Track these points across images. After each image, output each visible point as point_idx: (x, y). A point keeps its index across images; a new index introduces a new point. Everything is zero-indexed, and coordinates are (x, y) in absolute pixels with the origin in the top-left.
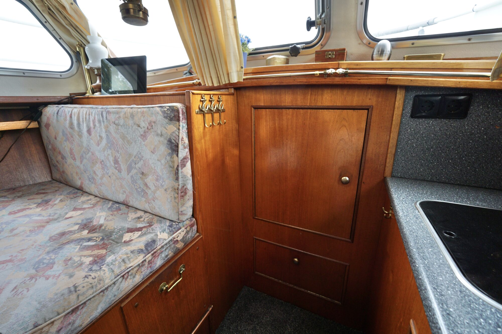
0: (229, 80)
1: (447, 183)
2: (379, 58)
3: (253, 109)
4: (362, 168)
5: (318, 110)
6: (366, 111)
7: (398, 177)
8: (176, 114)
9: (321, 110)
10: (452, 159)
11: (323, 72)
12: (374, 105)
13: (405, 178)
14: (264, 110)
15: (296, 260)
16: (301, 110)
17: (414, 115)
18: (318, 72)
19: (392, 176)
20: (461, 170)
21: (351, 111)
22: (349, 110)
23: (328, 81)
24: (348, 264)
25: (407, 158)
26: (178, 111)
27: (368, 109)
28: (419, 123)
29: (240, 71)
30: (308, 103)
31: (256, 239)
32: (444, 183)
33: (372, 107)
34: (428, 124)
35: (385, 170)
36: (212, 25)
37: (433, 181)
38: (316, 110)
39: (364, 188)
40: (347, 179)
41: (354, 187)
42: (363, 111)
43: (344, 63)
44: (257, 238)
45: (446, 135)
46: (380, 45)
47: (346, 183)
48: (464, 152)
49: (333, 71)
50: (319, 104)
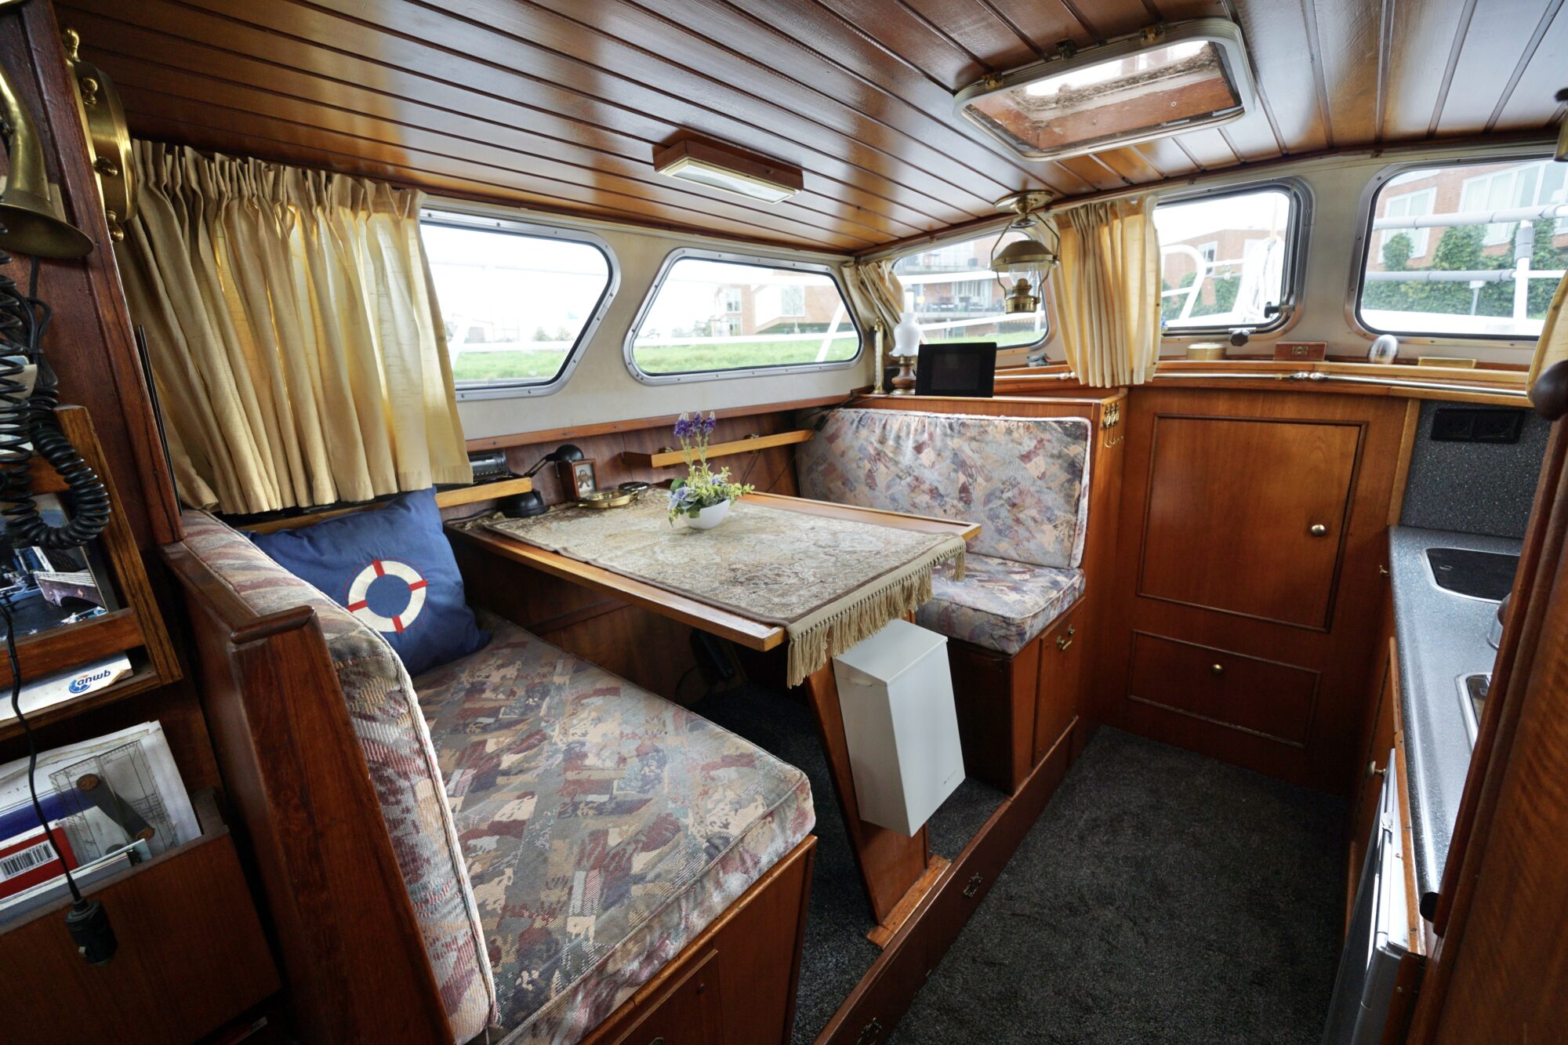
0: (1132, 380)
1: (1493, 536)
2: (1378, 359)
3: (1156, 418)
4: (1348, 511)
5: (1275, 424)
6: (1357, 428)
7: (1411, 527)
8: (1084, 431)
9: (1279, 425)
10: (1499, 500)
11: (1288, 376)
12: (1370, 420)
13: (1423, 528)
14: (1177, 421)
15: (1218, 667)
16: (1245, 423)
17: (1437, 436)
18: (1280, 376)
19: (1402, 524)
20: (1514, 517)
21: (1331, 427)
22: (1327, 427)
23: (1296, 386)
24: (1319, 672)
25: (1426, 498)
26: (1086, 428)
27: (1360, 426)
28: (1445, 448)
29: (1150, 368)
30: (1258, 414)
31: (1137, 633)
32: (1488, 535)
33: (1368, 424)
34: (1460, 449)
35: (1387, 514)
36: (1121, 312)
37: (1470, 533)
38: (1271, 424)
39: (1351, 542)
40: (1322, 528)
41: (1332, 543)
42: (1352, 428)
43: (1320, 366)
44: (1140, 631)
45: (1489, 465)
46: (1381, 342)
47: (1319, 534)
48: (1517, 490)
49: (1306, 375)
50: (1277, 416)
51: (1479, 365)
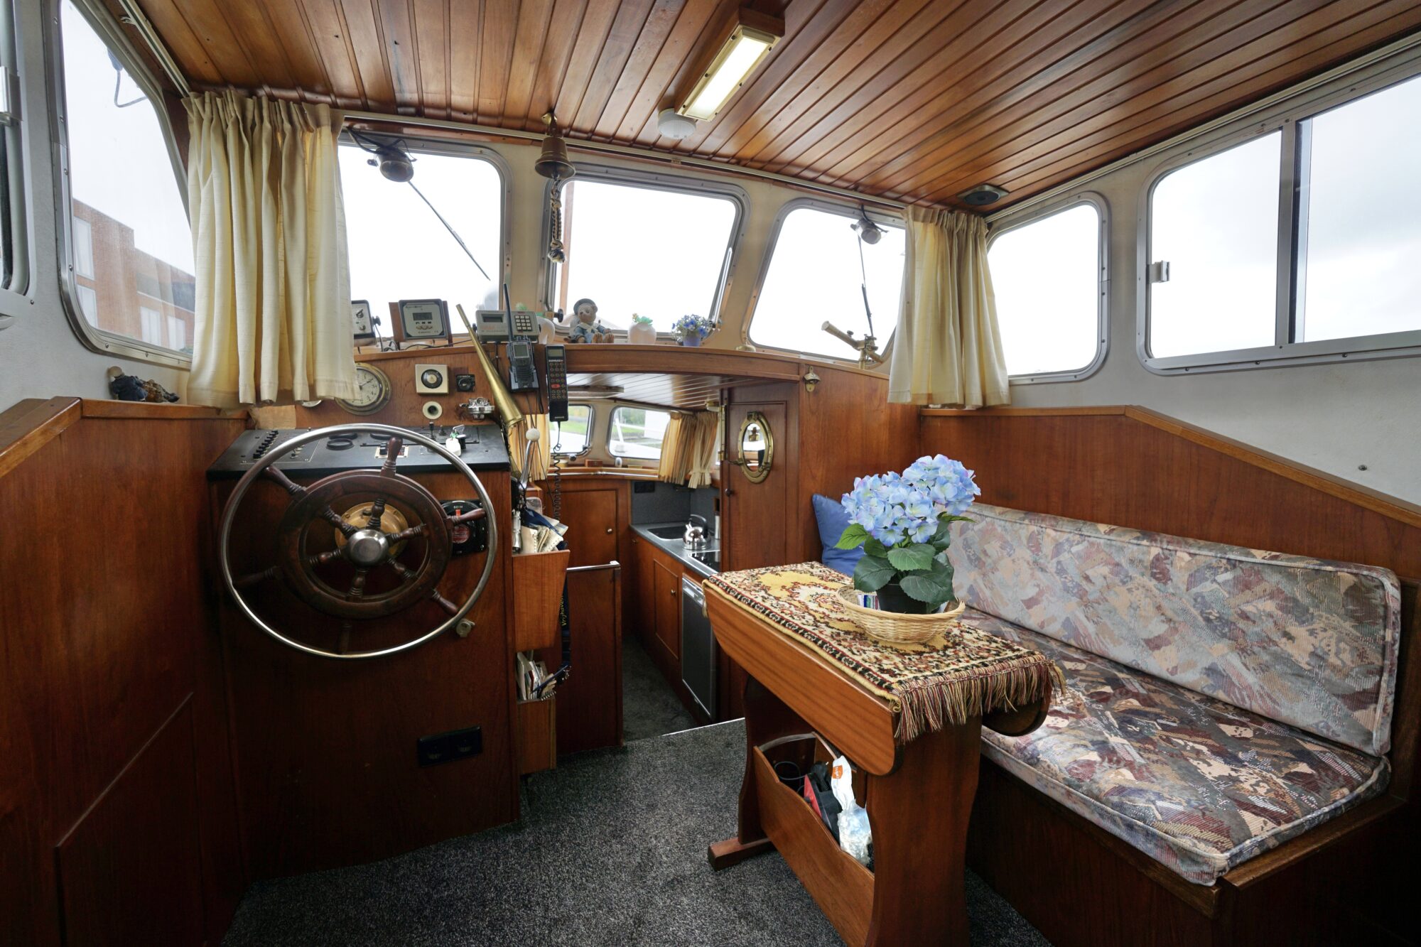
2: (617, 466)
6: (615, 492)
7: (640, 524)
12: (618, 488)
17: (636, 491)
21: (607, 491)
28: (639, 497)
35: (631, 522)
39: (620, 534)
40: (611, 530)
41: (614, 535)
43: (601, 469)
46: (617, 459)
47: (611, 533)
51: (643, 468)
